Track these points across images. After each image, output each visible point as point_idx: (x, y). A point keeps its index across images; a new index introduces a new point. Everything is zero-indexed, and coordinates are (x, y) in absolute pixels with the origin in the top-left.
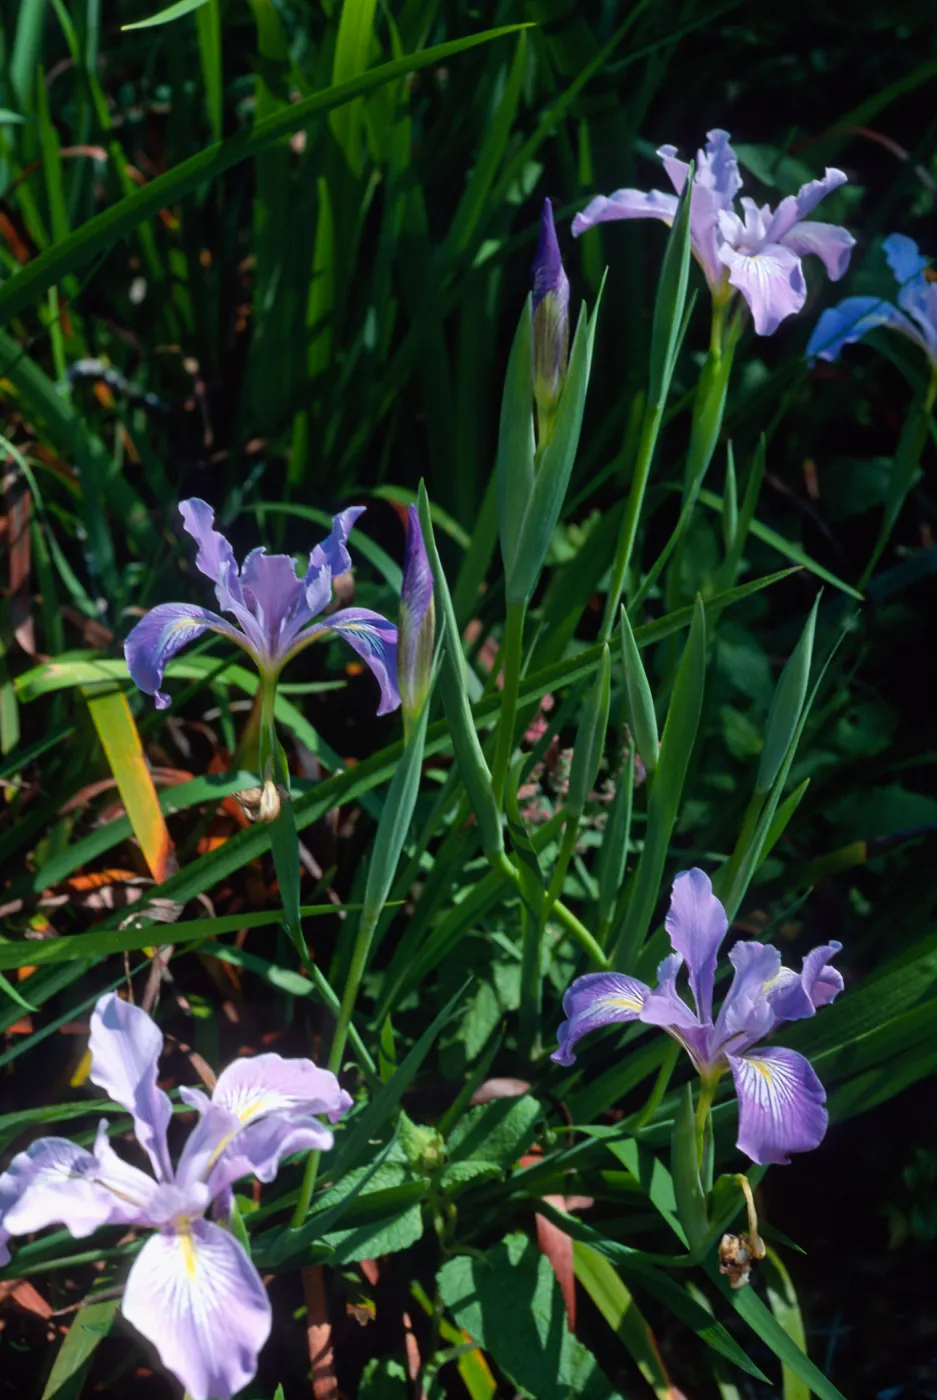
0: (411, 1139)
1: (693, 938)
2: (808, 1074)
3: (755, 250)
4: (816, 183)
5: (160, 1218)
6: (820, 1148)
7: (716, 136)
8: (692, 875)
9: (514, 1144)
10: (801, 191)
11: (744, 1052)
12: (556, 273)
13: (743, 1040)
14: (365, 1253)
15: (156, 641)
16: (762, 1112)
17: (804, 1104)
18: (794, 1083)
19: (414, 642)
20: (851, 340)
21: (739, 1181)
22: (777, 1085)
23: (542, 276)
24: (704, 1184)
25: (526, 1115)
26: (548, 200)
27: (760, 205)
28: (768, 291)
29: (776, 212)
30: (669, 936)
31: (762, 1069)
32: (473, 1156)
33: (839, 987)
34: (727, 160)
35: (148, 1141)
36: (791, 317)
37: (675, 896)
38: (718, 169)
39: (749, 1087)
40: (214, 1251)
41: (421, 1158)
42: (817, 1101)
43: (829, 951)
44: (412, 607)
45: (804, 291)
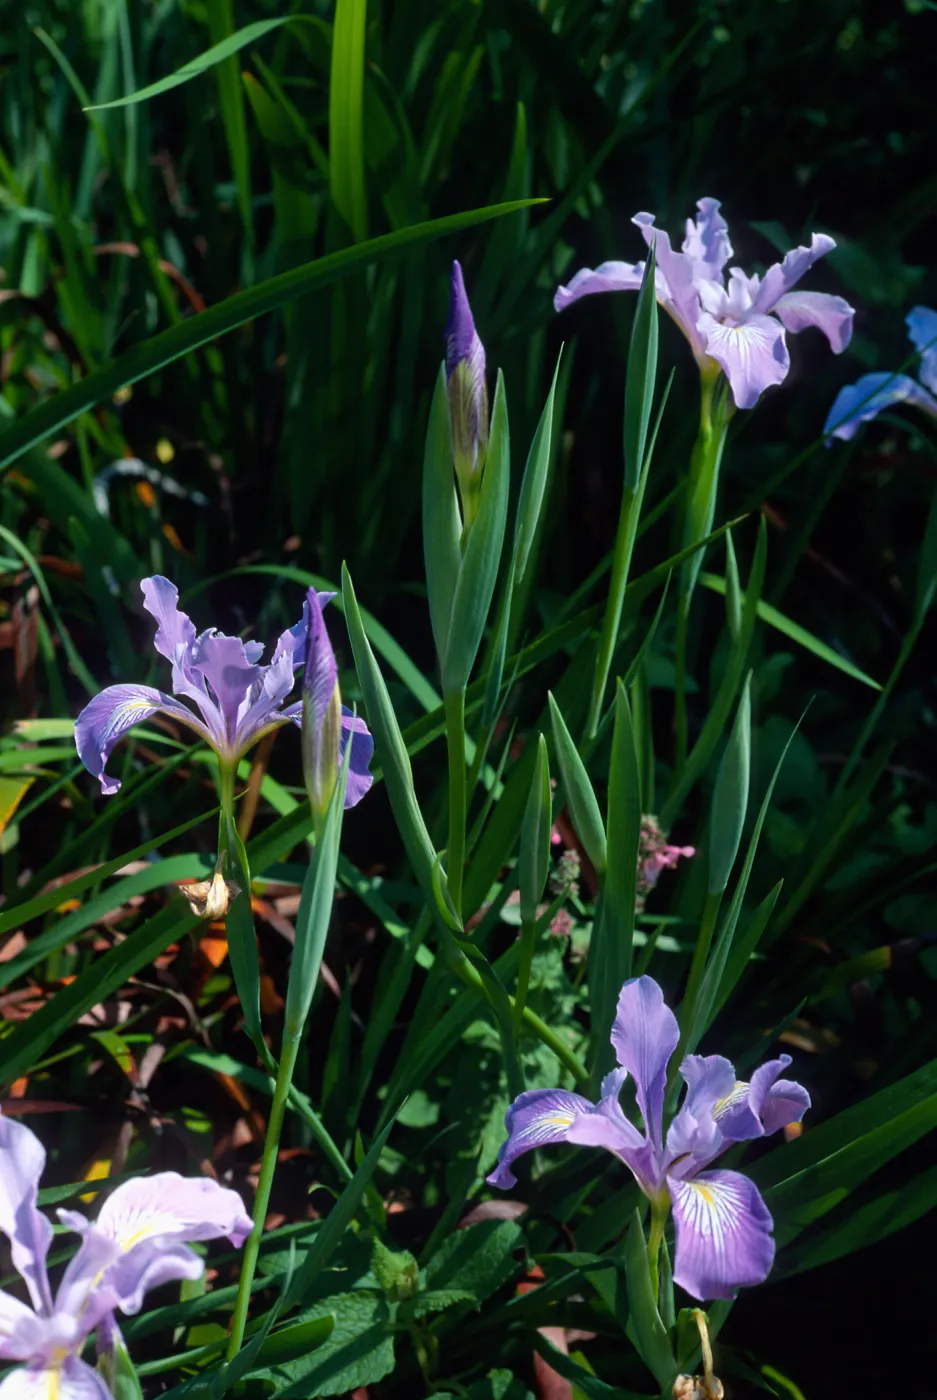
0: (385, 1266)
1: (642, 1052)
2: (754, 1199)
3: (740, 319)
4: (803, 249)
5: (24, 1352)
6: (767, 1280)
7: (706, 205)
8: (641, 983)
9: (491, 1272)
10: (786, 258)
11: (692, 1176)
12: (469, 339)
13: (690, 1162)
14: (331, 1388)
15: (105, 722)
16: (702, 1241)
17: (749, 1232)
18: (740, 1210)
19: (318, 733)
20: (868, 417)
21: (696, 1314)
22: (719, 1209)
23: (453, 344)
24: (665, 1318)
25: (506, 1240)
26: (456, 262)
27: (749, 275)
28: (749, 364)
29: (764, 279)
30: (615, 1050)
31: (705, 1194)
32: (450, 1284)
33: (806, 1104)
34: (717, 230)
35: (28, 1269)
36: (773, 388)
37: (622, 1006)
38: (708, 239)
39: (690, 1213)
40: (78, 1389)
41: (395, 1287)
42: (764, 1230)
43: (778, 1065)
44: (314, 697)
45: (787, 361)
